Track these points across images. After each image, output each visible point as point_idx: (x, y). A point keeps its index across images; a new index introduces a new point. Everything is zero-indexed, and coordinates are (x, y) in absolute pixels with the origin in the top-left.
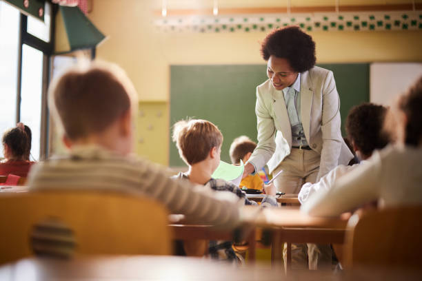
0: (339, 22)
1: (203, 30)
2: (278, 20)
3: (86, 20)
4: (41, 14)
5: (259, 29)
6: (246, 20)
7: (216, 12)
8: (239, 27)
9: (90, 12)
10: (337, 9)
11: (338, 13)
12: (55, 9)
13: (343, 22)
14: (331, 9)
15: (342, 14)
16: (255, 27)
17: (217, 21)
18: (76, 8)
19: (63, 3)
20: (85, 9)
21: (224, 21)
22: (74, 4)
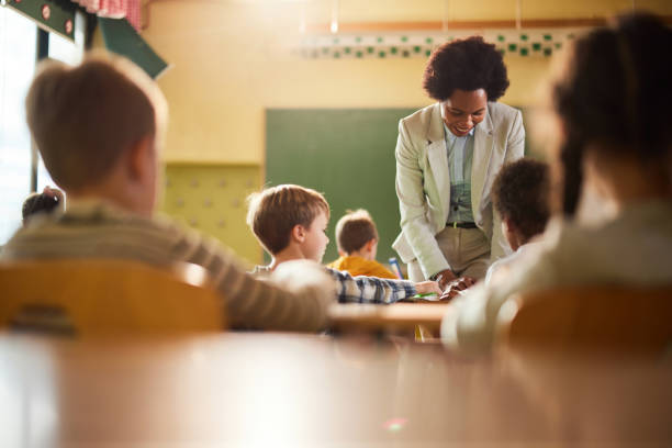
0: (520, 43)
1: (315, 55)
2: (429, 41)
3: (138, 38)
4: (69, 30)
5: (400, 53)
6: (380, 40)
7: (334, 28)
8: (370, 50)
9: (144, 28)
10: (518, 25)
11: (519, 30)
12: (92, 22)
13: (528, 44)
14: (510, 24)
15: (527, 31)
16: (394, 50)
17: (336, 41)
18: (123, 21)
19: (103, 13)
20: (137, 23)
21: (348, 41)
22: (120, 15)
